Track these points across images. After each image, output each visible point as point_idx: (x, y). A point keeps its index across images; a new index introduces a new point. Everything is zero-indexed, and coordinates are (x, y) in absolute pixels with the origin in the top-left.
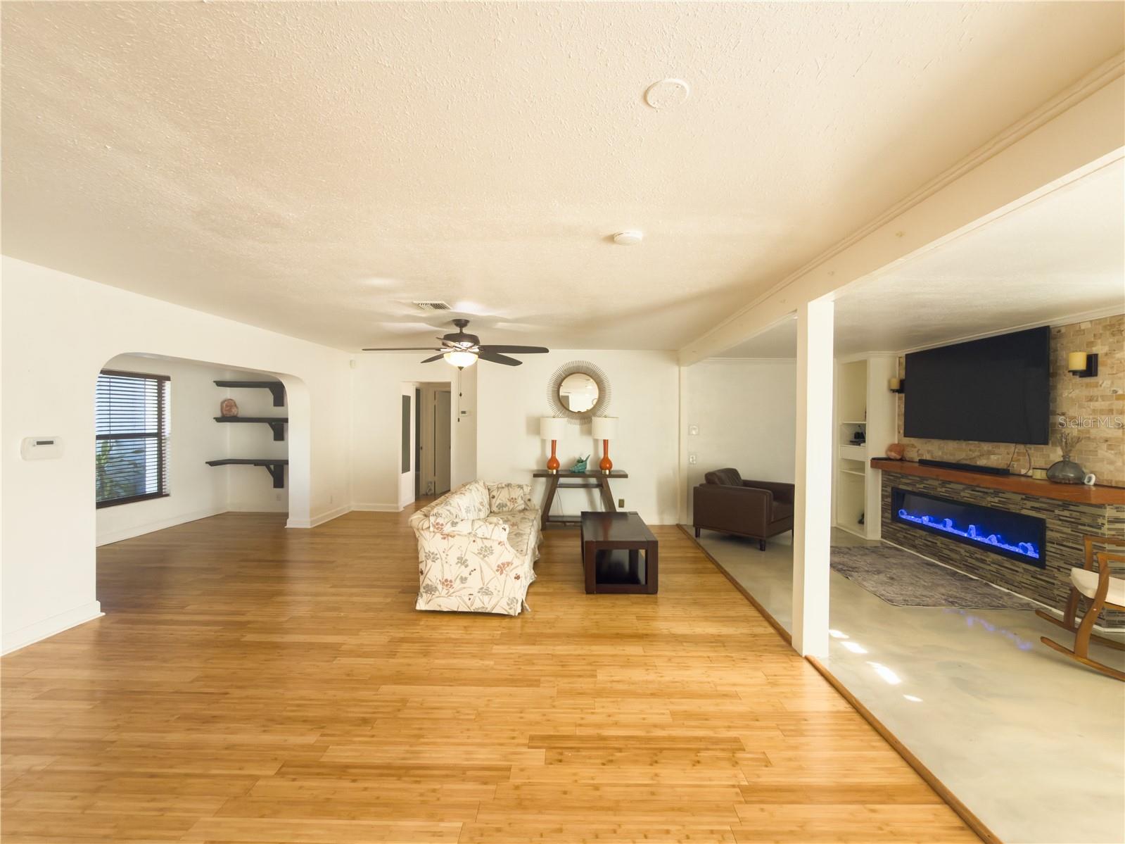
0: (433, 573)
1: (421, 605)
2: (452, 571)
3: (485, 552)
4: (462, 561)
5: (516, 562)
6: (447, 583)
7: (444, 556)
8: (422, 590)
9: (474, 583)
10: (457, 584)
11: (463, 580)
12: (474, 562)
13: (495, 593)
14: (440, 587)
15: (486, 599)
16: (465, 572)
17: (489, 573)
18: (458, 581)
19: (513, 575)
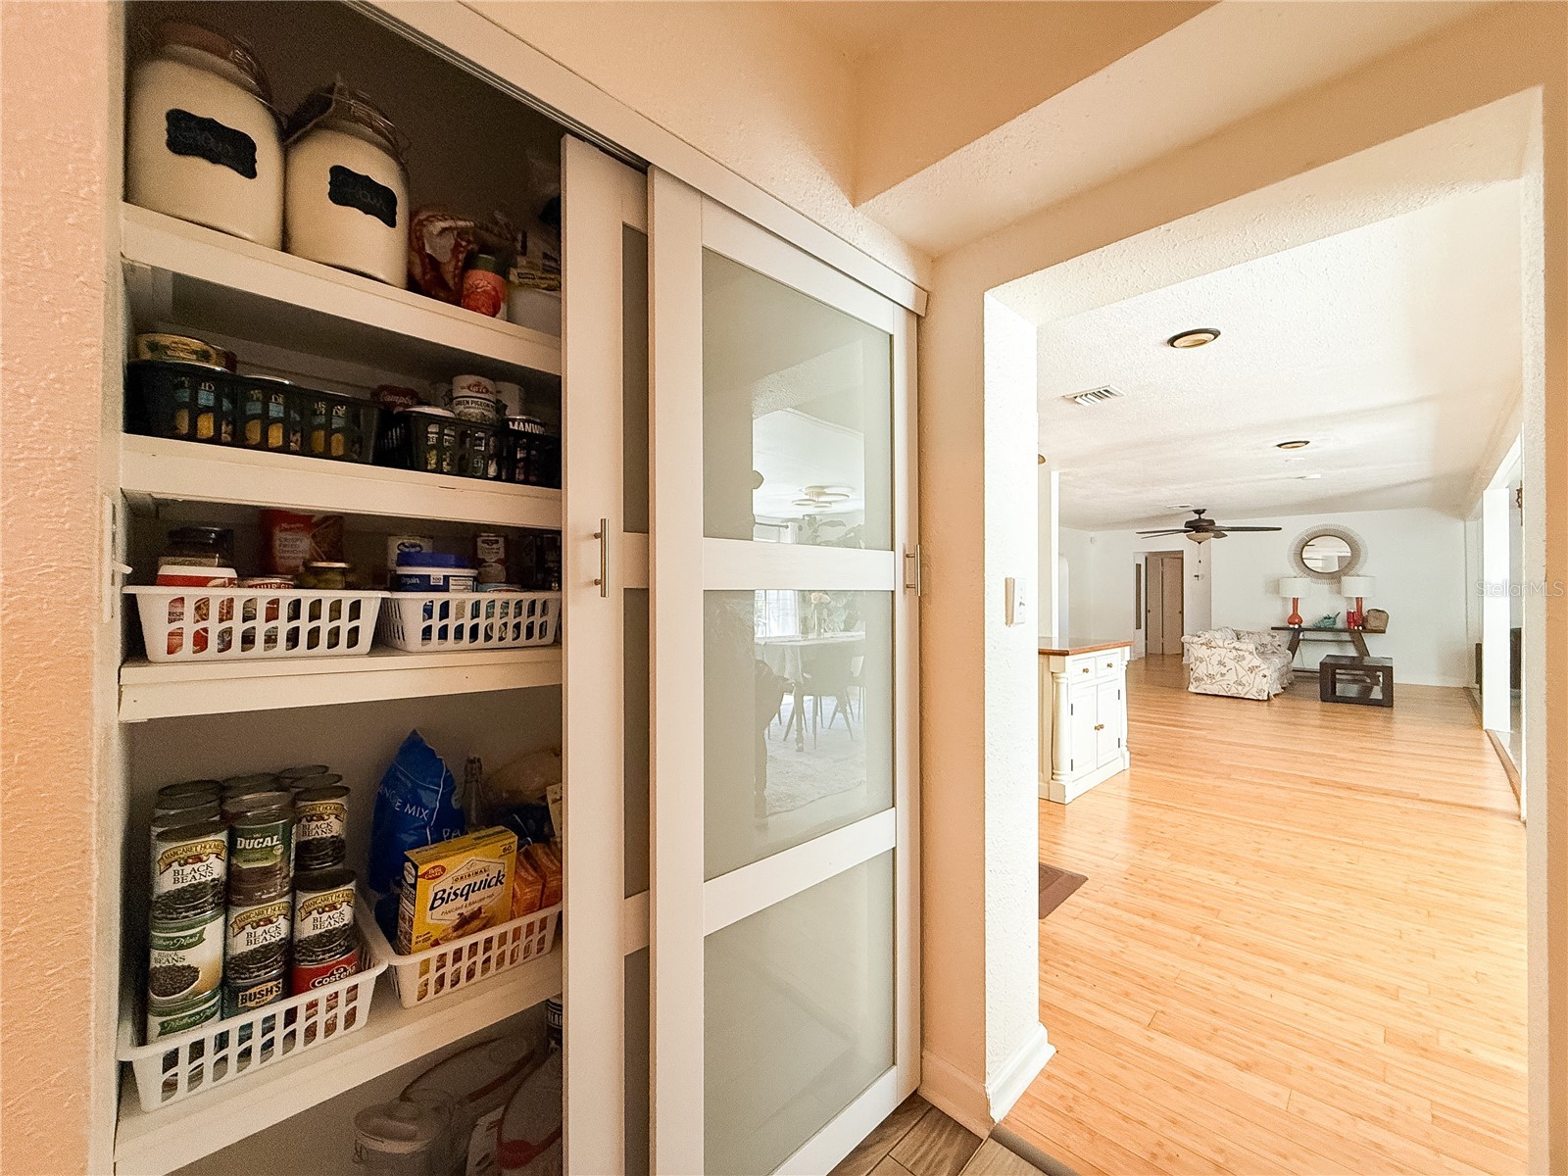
0: (1200, 670)
1: (1192, 689)
2: (1215, 670)
3: (1239, 659)
4: (1223, 664)
5: (1263, 666)
6: (1211, 676)
7: (1208, 659)
8: (1192, 680)
9: (1231, 677)
10: (1218, 677)
11: (1223, 675)
12: (1230, 664)
13: (1247, 684)
14: (1205, 678)
15: (1240, 688)
16: (1224, 671)
17: (1241, 672)
18: (1219, 675)
19: (1261, 674)
